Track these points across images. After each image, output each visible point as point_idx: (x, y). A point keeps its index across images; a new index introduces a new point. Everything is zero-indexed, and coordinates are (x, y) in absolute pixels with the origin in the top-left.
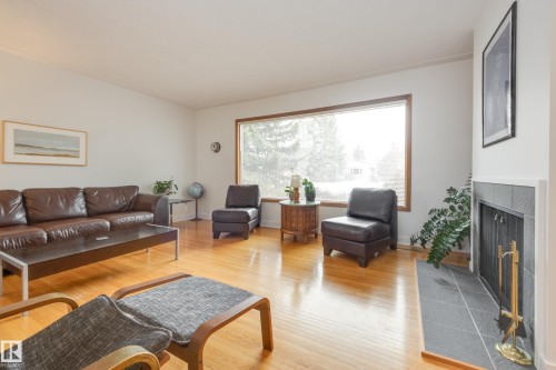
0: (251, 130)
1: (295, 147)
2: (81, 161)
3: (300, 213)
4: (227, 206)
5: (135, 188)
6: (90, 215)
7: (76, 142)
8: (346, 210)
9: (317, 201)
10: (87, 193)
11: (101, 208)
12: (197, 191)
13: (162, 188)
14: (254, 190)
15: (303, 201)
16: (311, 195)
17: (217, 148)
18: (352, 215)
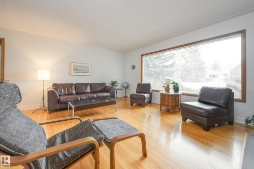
0: (150, 58)
1: (172, 65)
2: (89, 74)
3: (170, 98)
4: (137, 92)
5: (105, 84)
6: (91, 93)
7: (88, 67)
8: (197, 98)
9: (180, 93)
10: (91, 85)
11: (94, 90)
12: (126, 85)
13: (113, 84)
14: (148, 86)
15: (172, 92)
16: (176, 89)
17: (134, 67)
18: (200, 101)
